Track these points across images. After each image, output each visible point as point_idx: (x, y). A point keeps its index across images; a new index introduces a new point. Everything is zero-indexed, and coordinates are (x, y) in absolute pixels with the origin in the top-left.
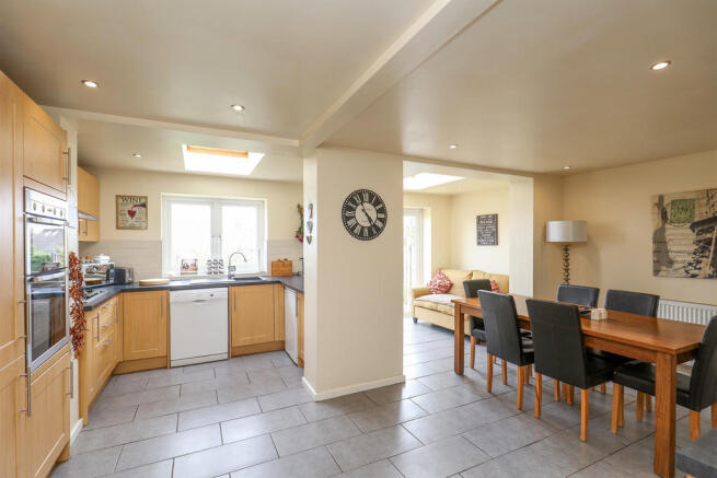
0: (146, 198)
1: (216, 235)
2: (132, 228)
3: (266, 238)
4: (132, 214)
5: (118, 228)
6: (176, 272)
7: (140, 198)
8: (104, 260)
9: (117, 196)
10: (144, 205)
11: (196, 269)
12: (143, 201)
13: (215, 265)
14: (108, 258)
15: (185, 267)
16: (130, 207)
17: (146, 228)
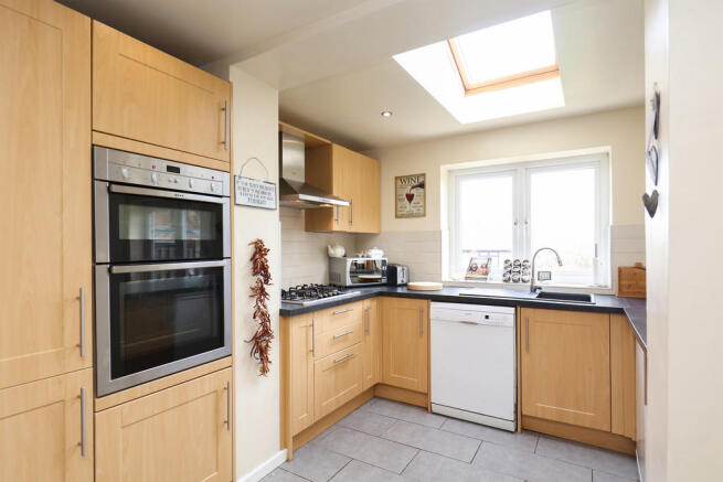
0: (424, 175)
1: (521, 220)
2: (410, 215)
3: (611, 223)
4: (410, 197)
5: (397, 217)
6: (460, 276)
7: (418, 176)
8: (376, 255)
9: (396, 178)
10: (422, 186)
11: (487, 274)
12: (421, 180)
13: (514, 270)
14: (381, 252)
15: (472, 269)
16: (407, 190)
17: (424, 215)
